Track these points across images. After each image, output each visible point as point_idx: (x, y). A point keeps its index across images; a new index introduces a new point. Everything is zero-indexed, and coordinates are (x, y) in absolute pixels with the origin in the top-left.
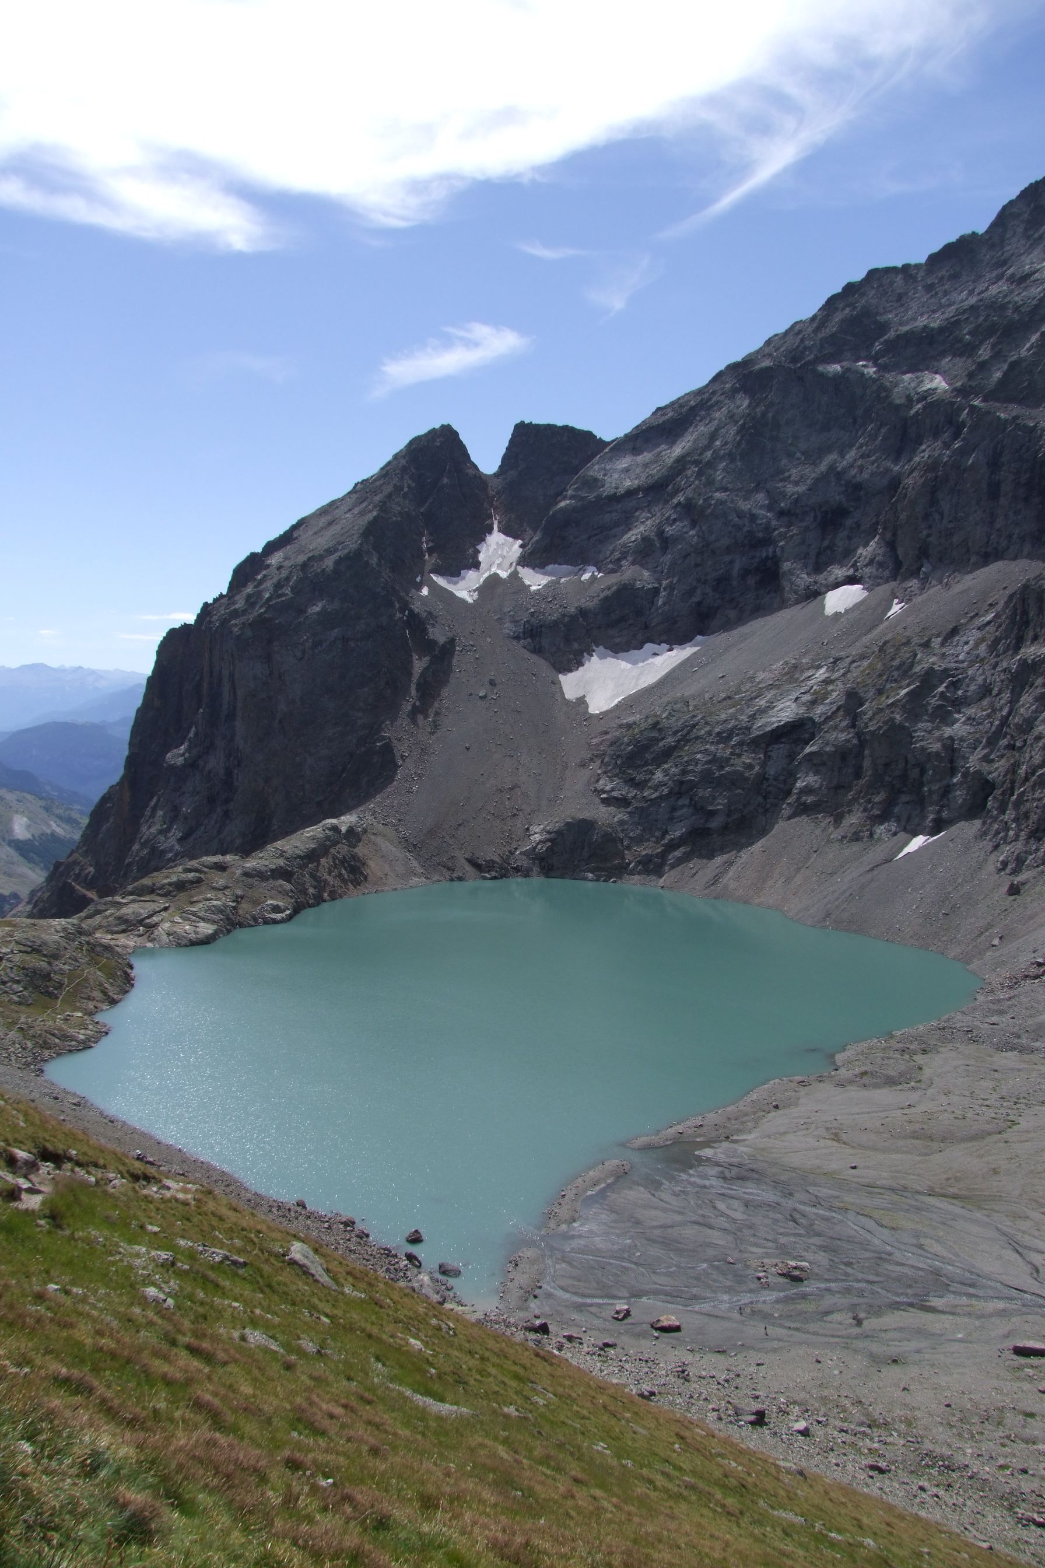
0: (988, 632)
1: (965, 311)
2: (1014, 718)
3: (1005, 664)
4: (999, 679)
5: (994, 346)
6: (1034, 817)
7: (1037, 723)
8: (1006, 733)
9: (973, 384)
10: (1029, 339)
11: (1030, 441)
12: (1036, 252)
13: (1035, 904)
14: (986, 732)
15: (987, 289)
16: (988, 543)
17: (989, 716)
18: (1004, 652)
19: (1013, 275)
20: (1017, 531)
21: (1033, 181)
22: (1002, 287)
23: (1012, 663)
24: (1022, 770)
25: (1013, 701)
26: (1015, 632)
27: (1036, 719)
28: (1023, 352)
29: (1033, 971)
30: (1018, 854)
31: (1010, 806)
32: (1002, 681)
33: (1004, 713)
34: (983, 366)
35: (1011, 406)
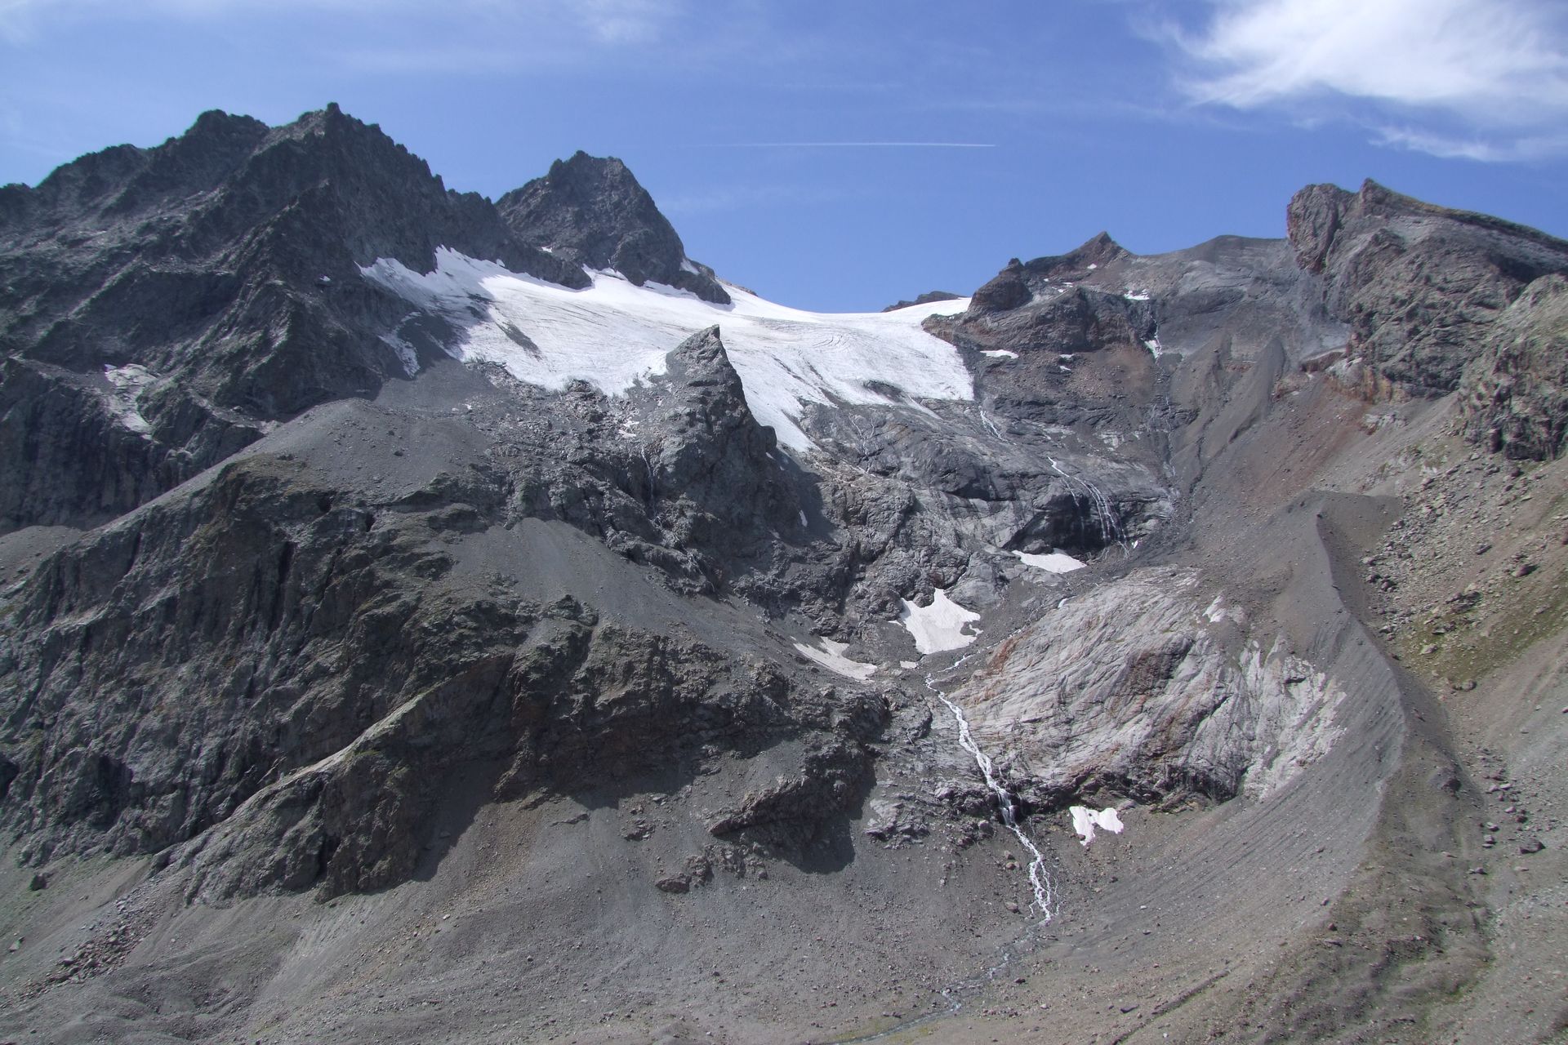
0: (17, 601)
1: (9, 261)
2: (43, 694)
3: (34, 636)
4: (26, 650)
5: (39, 303)
6: (63, 801)
7: (69, 699)
8: (34, 711)
9: (13, 337)
10: (77, 303)
11: (73, 405)
12: (90, 220)
13: (64, 896)
14: (10, 710)
15: (35, 244)
16: (21, 505)
17: (14, 692)
18: (35, 623)
19: (64, 237)
20: (54, 496)
21: (91, 152)
22: (53, 245)
23: (44, 635)
24: (51, 751)
25: (43, 676)
26: (48, 602)
27: (68, 694)
28: (71, 315)
29: (60, 973)
30: (44, 845)
31: (36, 790)
32: (31, 654)
33: (32, 688)
34: (25, 321)
35: (55, 367)
